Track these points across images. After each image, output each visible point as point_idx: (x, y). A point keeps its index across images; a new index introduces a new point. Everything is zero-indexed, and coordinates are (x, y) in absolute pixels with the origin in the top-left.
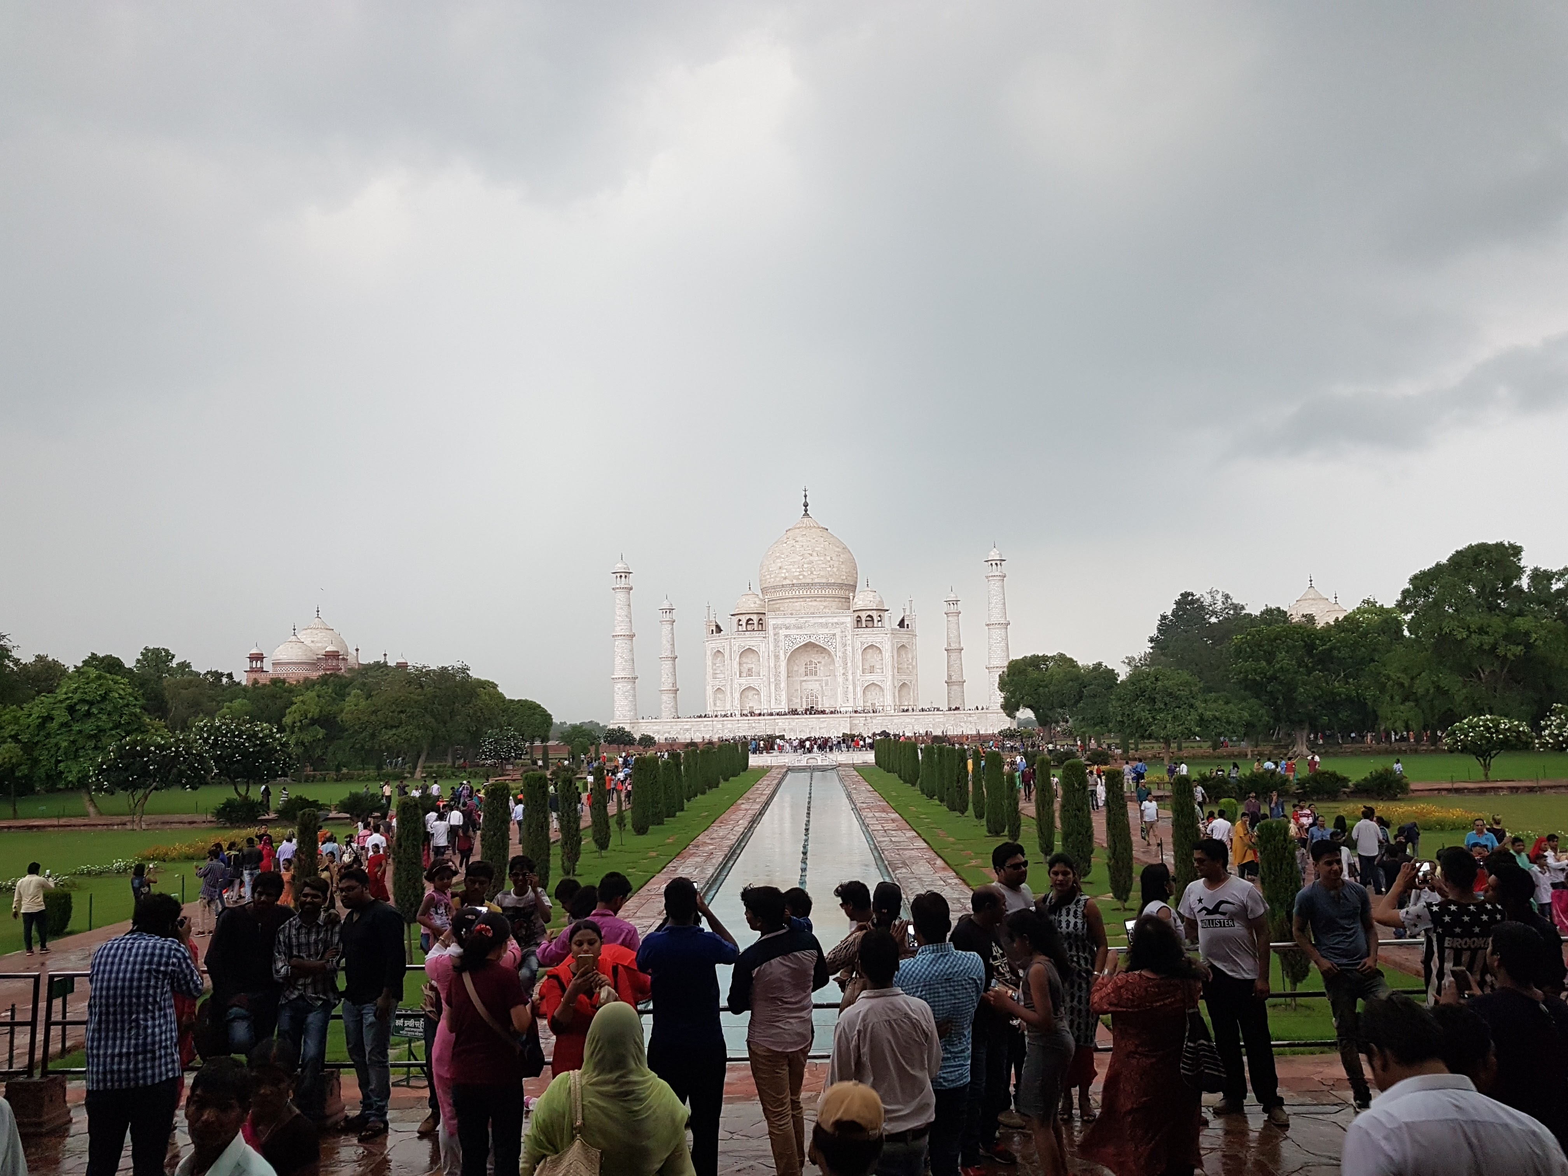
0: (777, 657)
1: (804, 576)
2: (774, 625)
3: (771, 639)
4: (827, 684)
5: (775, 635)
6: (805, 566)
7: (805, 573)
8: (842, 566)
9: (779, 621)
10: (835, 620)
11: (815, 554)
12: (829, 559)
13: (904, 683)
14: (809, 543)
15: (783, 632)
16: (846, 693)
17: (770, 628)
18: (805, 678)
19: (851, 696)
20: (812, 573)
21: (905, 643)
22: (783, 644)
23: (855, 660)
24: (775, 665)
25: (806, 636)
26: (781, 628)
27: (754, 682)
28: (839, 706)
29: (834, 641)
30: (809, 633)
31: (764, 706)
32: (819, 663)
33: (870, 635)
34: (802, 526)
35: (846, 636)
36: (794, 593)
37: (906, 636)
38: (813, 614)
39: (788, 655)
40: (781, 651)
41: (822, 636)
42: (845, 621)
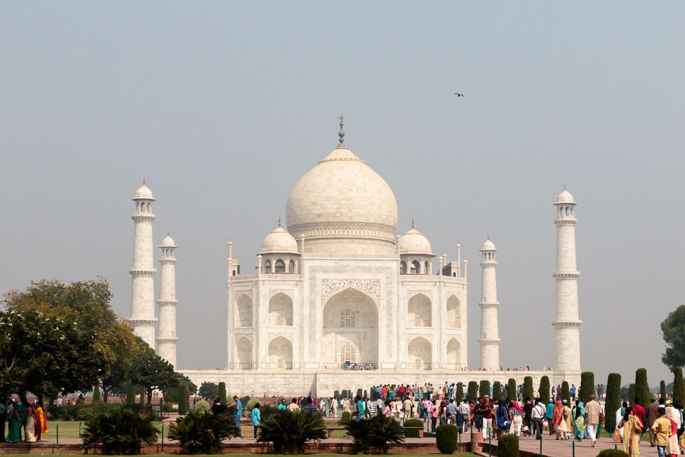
0: (312, 304)
1: (341, 214)
2: (309, 267)
3: (306, 283)
4: (365, 337)
5: (311, 279)
6: (343, 202)
7: (343, 211)
8: (384, 206)
9: (316, 264)
10: (379, 264)
13: (454, 338)
15: (320, 276)
16: (389, 347)
17: (306, 270)
18: (342, 329)
19: (394, 351)
20: (350, 210)
21: (455, 294)
22: (320, 289)
23: (401, 311)
24: (311, 313)
25: (346, 282)
26: (318, 271)
27: (285, 331)
28: (382, 361)
29: (378, 288)
30: (350, 278)
31: (296, 359)
32: (357, 312)
33: (418, 283)
34: (338, 157)
35: (391, 283)
36: (329, 233)
37: (457, 285)
38: (355, 256)
39: (325, 302)
40: (317, 298)
41: (364, 282)
42: (391, 266)
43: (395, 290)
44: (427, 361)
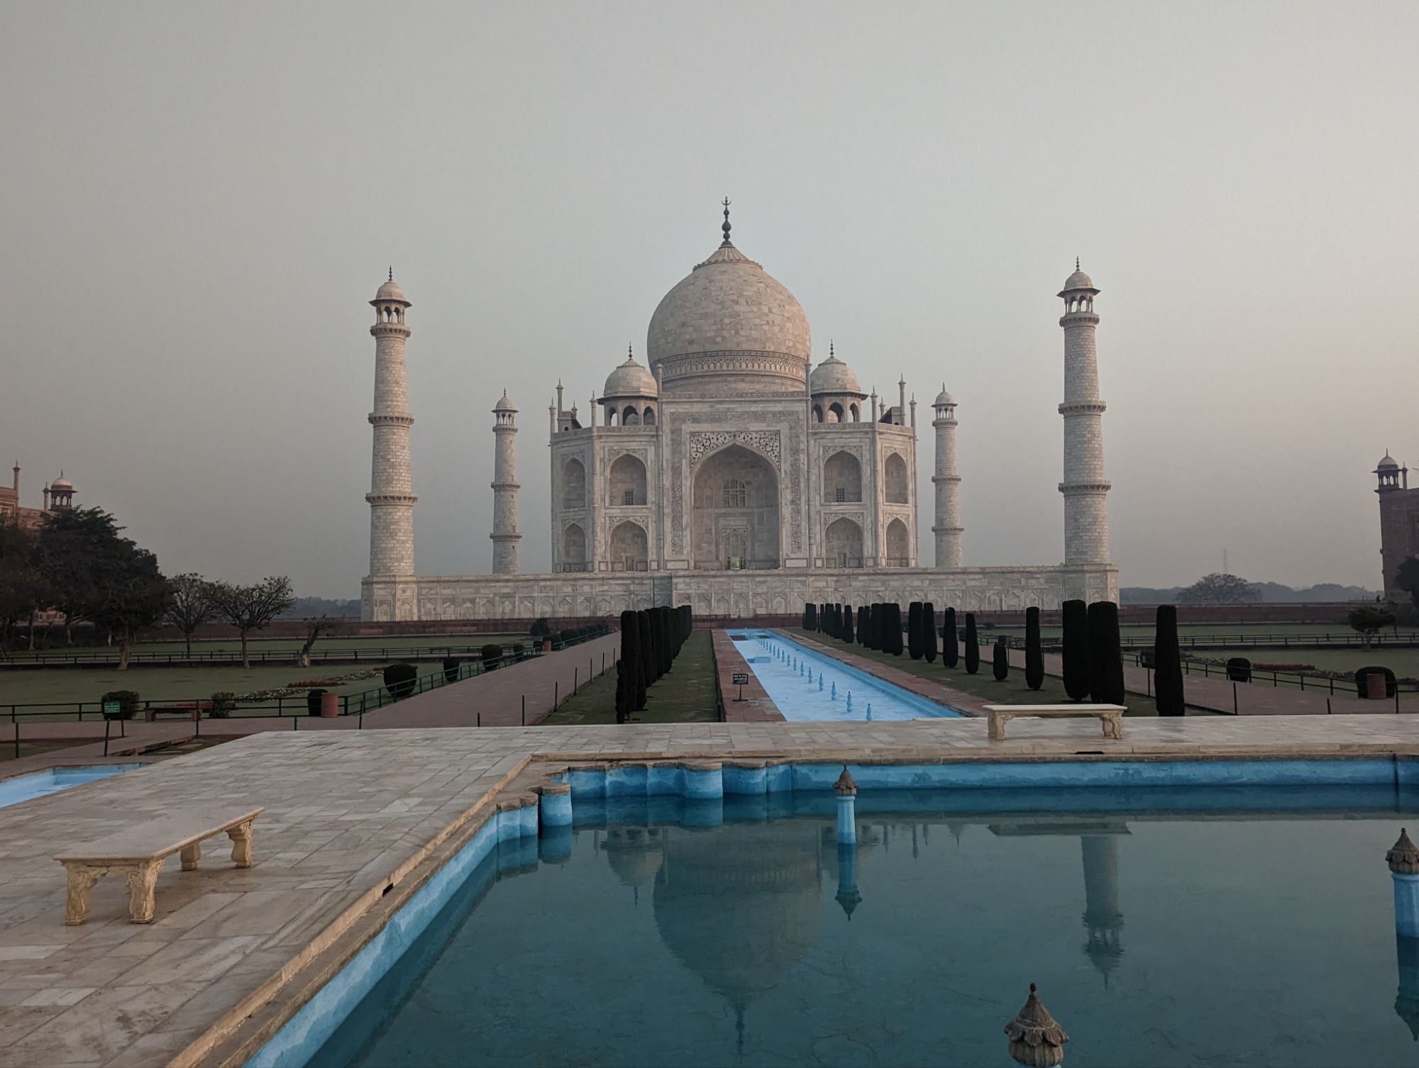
0: (676, 471)
1: (724, 338)
2: (673, 414)
3: (666, 439)
4: (761, 521)
5: (672, 432)
6: (727, 321)
7: (725, 333)
8: (789, 325)
9: (682, 409)
10: (779, 407)
11: (742, 301)
12: (767, 311)
13: (897, 519)
14: (733, 284)
15: (688, 428)
16: (796, 535)
17: (666, 419)
18: (723, 510)
19: (805, 539)
20: (737, 333)
21: (897, 451)
22: (689, 448)
23: (813, 478)
24: (673, 485)
25: (728, 438)
26: (684, 422)
27: (636, 513)
28: (785, 557)
29: (777, 444)
30: (734, 429)
31: (652, 556)
32: (747, 483)
33: (839, 435)
34: (720, 259)
35: (797, 436)
36: (706, 368)
37: (901, 438)
38: (742, 397)
39: (697, 467)
40: (684, 461)
41: (754, 435)
42: (797, 409)
43: (802, 446)
44: (856, 555)
